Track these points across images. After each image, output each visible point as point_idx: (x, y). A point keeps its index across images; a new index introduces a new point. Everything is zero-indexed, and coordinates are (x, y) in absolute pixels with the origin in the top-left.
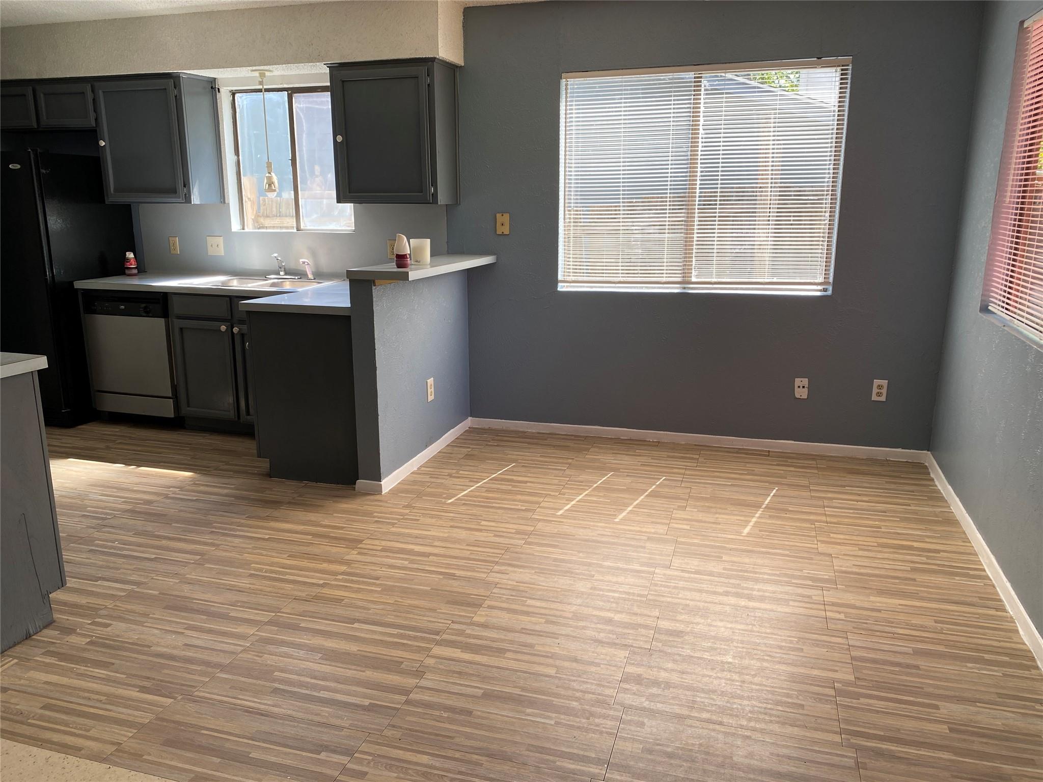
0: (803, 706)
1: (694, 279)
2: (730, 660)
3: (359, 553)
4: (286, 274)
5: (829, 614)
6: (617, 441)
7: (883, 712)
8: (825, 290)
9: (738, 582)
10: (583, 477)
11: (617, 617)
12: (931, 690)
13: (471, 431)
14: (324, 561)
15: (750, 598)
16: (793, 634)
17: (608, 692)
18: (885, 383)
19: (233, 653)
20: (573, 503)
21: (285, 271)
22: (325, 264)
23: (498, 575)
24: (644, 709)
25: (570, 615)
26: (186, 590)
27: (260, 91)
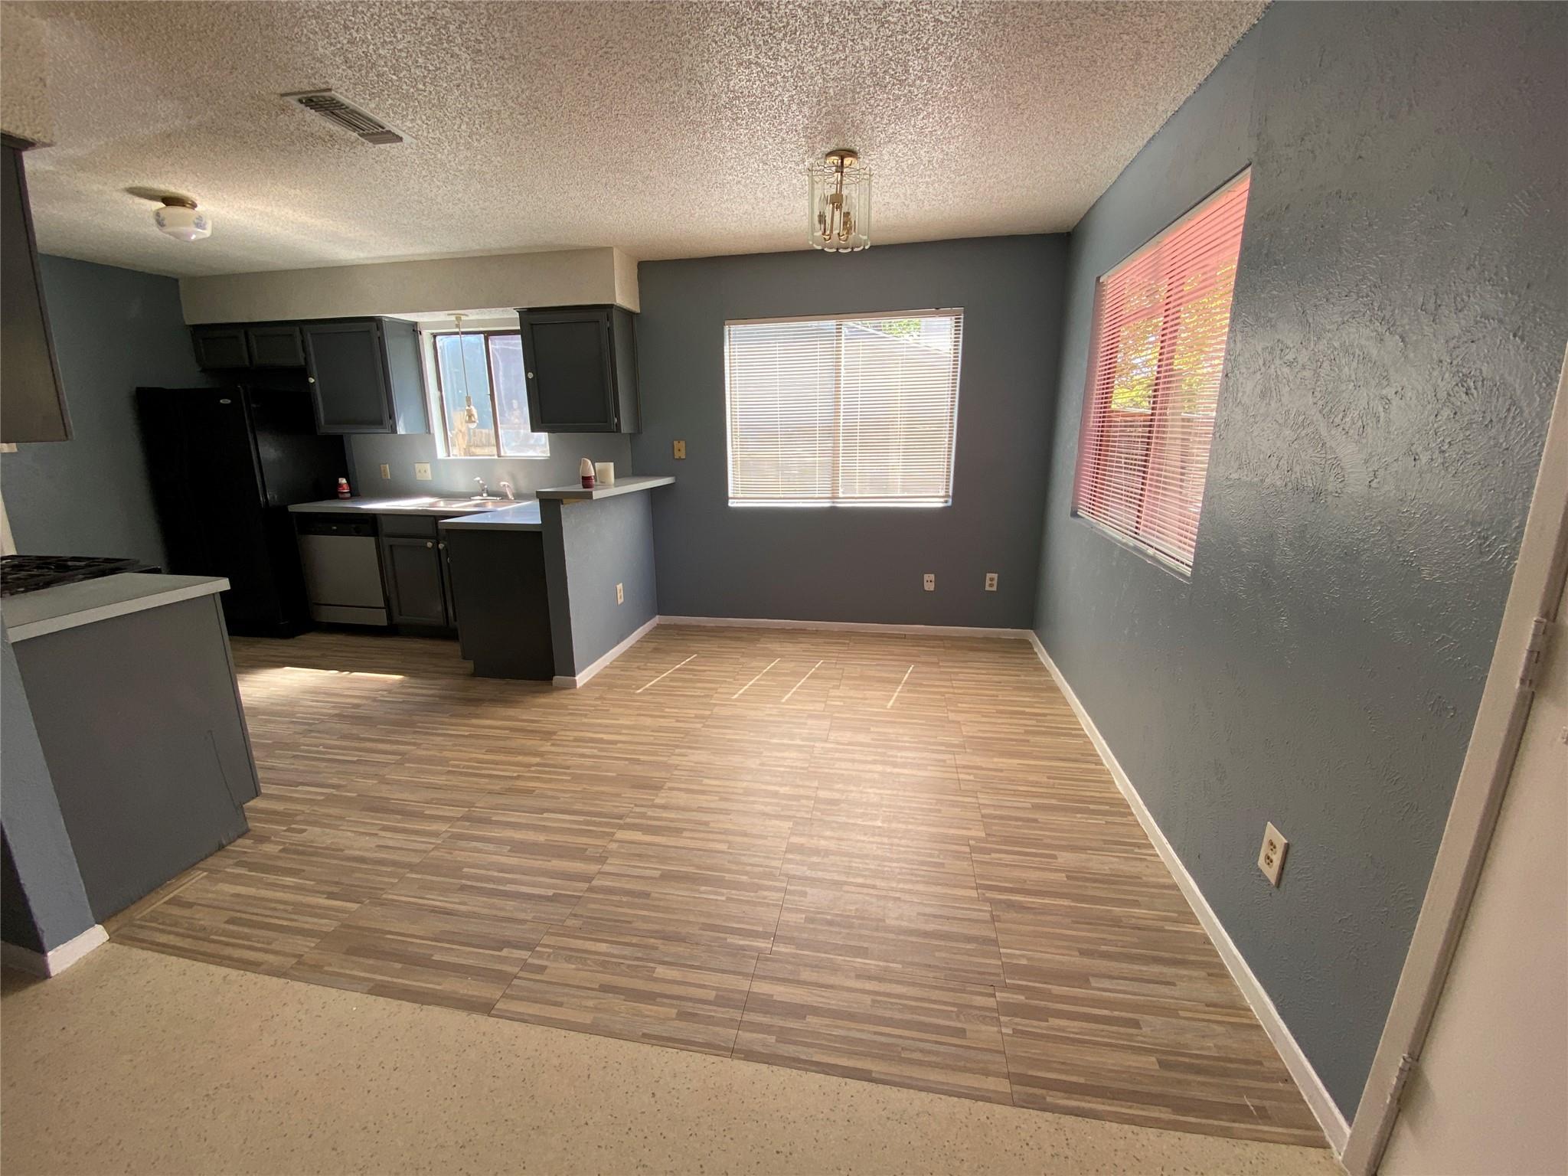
0: (943, 864)
1: (841, 495)
2: (880, 824)
3: (553, 745)
4: (489, 495)
5: (962, 776)
6: (783, 631)
7: (1011, 865)
8: (946, 502)
9: (884, 750)
10: (755, 664)
11: (782, 790)
12: (1048, 841)
13: (659, 627)
14: (520, 754)
15: (895, 765)
16: (932, 796)
17: (775, 863)
18: (995, 576)
19: (425, 851)
20: (746, 687)
21: (487, 492)
22: (525, 485)
23: (679, 758)
24: (806, 879)
25: (741, 791)
26: (384, 791)
27: (457, 333)
